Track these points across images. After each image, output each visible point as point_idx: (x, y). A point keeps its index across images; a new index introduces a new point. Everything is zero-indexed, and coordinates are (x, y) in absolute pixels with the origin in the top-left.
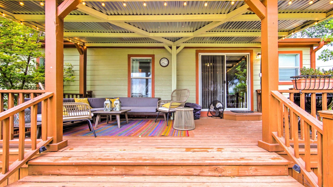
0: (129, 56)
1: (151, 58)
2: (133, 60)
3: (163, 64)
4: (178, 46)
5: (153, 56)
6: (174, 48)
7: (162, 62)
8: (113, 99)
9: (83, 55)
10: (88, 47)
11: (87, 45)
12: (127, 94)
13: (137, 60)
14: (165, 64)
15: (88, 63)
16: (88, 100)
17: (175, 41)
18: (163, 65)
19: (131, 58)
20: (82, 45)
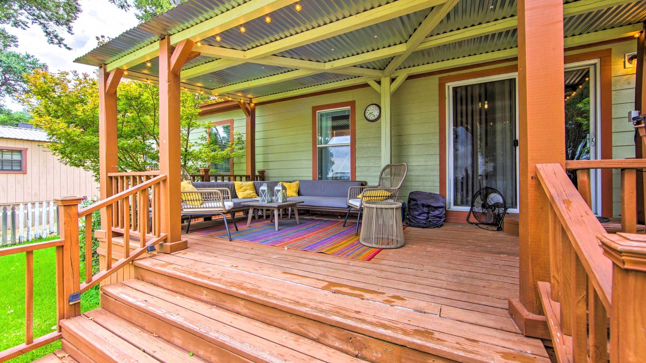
0: (315, 109)
1: (350, 107)
2: (322, 115)
3: (371, 117)
4: (393, 76)
5: (352, 104)
6: (386, 81)
7: (369, 112)
8: (291, 182)
9: (250, 117)
10: (256, 104)
11: (255, 101)
12: (311, 175)
13: (327, 114)
14: (374, 115)
15: (258, 128)
16: (254, 184)
17: (385, 68)
18: (370, 119)
19: (317, 111)
20: (249, 102)
